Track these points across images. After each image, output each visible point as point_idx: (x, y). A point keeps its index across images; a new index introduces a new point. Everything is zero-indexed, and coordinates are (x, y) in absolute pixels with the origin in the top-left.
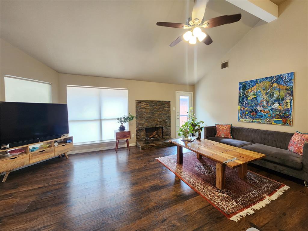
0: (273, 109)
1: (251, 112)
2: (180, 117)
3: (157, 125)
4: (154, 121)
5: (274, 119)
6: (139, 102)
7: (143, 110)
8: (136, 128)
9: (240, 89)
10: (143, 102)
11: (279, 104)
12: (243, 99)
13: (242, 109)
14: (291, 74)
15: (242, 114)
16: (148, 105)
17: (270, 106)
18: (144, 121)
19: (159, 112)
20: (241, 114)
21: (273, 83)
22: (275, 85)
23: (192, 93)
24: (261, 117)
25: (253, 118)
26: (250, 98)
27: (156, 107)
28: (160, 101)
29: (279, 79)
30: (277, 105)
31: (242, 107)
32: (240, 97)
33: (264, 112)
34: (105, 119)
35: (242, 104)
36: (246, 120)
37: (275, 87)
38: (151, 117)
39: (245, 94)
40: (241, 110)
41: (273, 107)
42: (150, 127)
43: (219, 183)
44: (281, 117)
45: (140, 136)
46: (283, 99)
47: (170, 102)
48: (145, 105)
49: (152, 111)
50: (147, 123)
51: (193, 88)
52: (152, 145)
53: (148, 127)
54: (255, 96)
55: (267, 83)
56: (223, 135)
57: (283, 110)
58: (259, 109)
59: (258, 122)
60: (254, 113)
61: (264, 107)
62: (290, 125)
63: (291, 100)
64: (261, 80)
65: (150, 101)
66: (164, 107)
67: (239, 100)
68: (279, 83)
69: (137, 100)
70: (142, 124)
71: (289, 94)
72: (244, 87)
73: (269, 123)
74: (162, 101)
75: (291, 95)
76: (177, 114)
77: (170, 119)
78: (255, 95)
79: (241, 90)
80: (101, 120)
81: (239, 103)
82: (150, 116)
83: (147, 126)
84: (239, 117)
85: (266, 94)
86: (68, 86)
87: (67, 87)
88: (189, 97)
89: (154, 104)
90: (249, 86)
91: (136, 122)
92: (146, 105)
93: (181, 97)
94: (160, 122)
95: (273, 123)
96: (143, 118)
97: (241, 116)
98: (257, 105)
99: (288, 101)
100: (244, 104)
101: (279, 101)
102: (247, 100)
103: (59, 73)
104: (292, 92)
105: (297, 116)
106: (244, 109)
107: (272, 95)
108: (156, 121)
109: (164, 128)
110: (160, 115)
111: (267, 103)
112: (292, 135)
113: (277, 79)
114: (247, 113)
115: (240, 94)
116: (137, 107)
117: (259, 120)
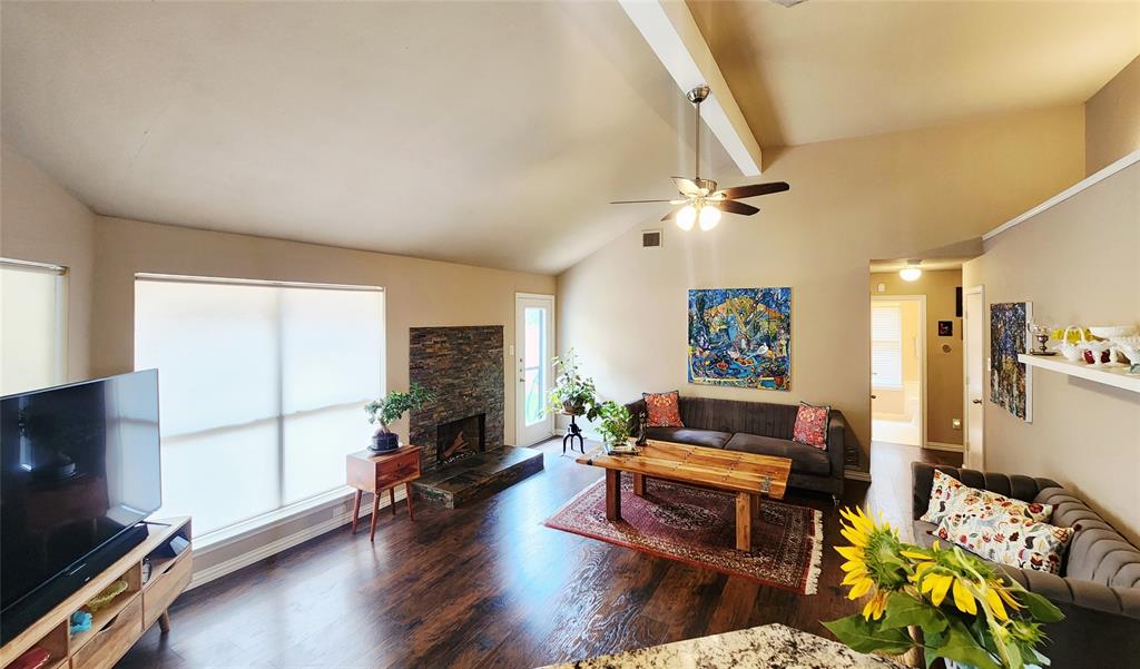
0: (758, 356)
1: (716, 361)
2: (527, 373)
3: (468, 409)
5: (761, 378)
6: (420, 336)
7: (431, 362)
8: (411, 430)
9: (690, 307)
11: (769, 346)
12: (699, 330)
13: (698, 354)
14: (786, 291)
15: (697, 367)
16: (444, 342)
17: (754, 351)
18: (432, 403)
20: (694, 364)
21: (757, 302)
22: (761, 307)
23: (553, 297)
24: (736, 373)
25: (720, 375)
26: (715, 328)
27: (468, 350)
28: (476, 328)
29: (767, 296)
30: (764, 349)
31: (698, 348)
32: (691, 324)
33: (743, 363)
35: (696, 341)
36: (707, 379)
37: (761, 312)
38: (454, 385)
39: (702, 319)
40: (694, 355)
41: (758, 352)
42: (450, 420)
44: (773, 373)
46: (775, 338)
47: (502, 327)
48: (437, 342)
49: (457, 364)
50: (442, 409)
53: (445, 422)
54: (724, 327)
55: (747, 302)
57: (776, 360)
58: (734, 355)
59: (733, 385)
60: (723, 363)
61: (742, 351)
62: (788, 389)
63: (788, 340)
64: (737, 293)
66: (488, 347)
67: (690, 331)
68: (768, 305)
69: (416, 329)
70: (429, 414)
71: (784, 328)
72: (702, 301)
73: (752, 385)
74: (483, 328)
75: (788, 331)
76: (518, 365)
77: (502, 384)
78: (724, 323)
79: (695, 309)
80: (280, 419)
81: (690, 338)
83: (442, 419)
84: (690, 373)
85: (746, 323)
88: (544, 311)
89: (461, 338)
90: (711, 301)
92: (439, 345)
94: (478, 398)
95: (759, 386)
97: (695, 371)
98: (728, 346)
99: (783, 342)
100: (702, 342)
101: (769, 340)
102: (708, 333)
103: (98, 214)
104: (788, 325)
105: (796, 373)
106: (701, 353)
107: (756, 328)
108: (467, 396)
109: (487, 416)
111: (748, 344)
112: (795, 409)
113: (764, 296)
114: (707, 363)
115: (691, 317)
116: (413, 353)
117: (735, 380)
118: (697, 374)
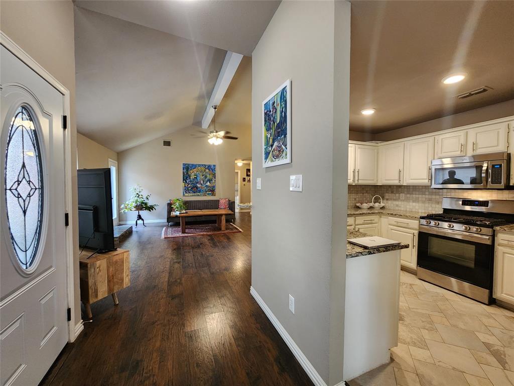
0: (206, 186)
1: (193, 188)
5: (207, 193)
9: (183, 169)
11: (210, 183)
12: (187, 178)
14: (214, 166)
15: (186, 190)
17: (205, 184)
21: (206, 169)
23: (117, 163)
24: (200, 191)
25: (195, 193)
26: (192, 177)
29: (209, 166)
30: (208, 184)
31: (186, 184)
32: (184, 176)
33: (202, 188)
35: (186, 181)
36: (190, 194)
37: (207, 172)
39: (188, 174)
40: (185, 186)
44: (211, 191)
46: (211, 180)
51: (117, 155)
54: (195, 177)
55: (203, 169)
57: (212, 187)
58: (199, 186)
59: (198, 195)
60: (195, 188)
61: (201, 184)
62: (215, 195)
63: (215, 181)
64: (199, 165)
67: (183, 178)
68: (209, 170)
72: (187, 168)
73: (205, 195)
75: (215, 178)
78: (195, 175)
79: (185, 170)
81: (183, 181)
84: (183, 193)
85: (203, 175)
90: (191, 168)
95: (207, 195)
98: (197, 183)
100: (188, 182)
102: (190, 178)
104: (215, 176)
105: (218, 190)
106: (188, 185)
107: (206, 177)
111: (203, 182)
112: (218, 201)
114: (190, 189)
115: (184, 173)
118: (186, 193)
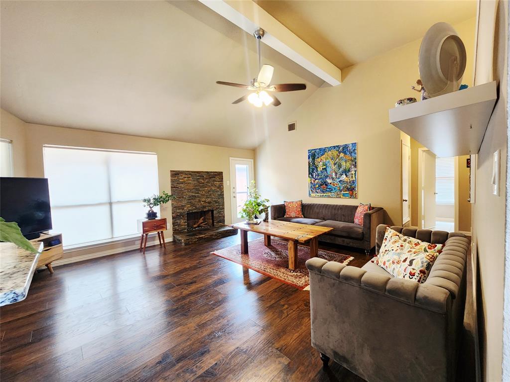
0: (341, 181)
1: (321, 185)
2: (237, 194)
3: (204, 207)
4: (200, 201)
5: (342, 192)
6: (176, 174)
7: (182, 185)
8: (173, 213)
9: (309, 158)
10: (182, 173)
11: (346, 175)
12: (313, 169)
13: (313, 182)
14: (354, 144)
15: (313, 188)
16: (189, 177)
17: (339, 178)
18: (184, 203)
19: (207, 188)
20: (311, 187)
21: (340, 153)
22: (342, 155)
23: (252, 160)
24: (331, 190)
25: (323, 192)
26: (320, 169)
27: (203, 181)
28: (207, 172)
29: (345, 149)
30: (344, 177)
31: (313, 179)
32: (309, 167)
33: (334, 185)
34: (119, 202)
35: (312, 175)
36: (317, 194)
37: (342, 157)
38: (195, 196)
39: (315, 164)
40: (311, 182)
41: (341, 179)
42: (194, 211)
43: (292, 263)
44: (348, 189)
45: (179, 225)
46: (349, 171)
47: (222, 173)
48: (185, 177)
49: (197, 187)
50: (189, 206)
51: (253, 153)
52: (201, 236)
53: (191, 212)
54: (324, 167)
55: (335, 153)
56: (293, 215)
57: (350, 182)
58: (329, 181)
59: (329, 197)
60: (324, 186)
61: (333, 179)
62: (356, 198)
63: (356, 171)
64: (330, 149)
65: (192, 172)
66: (214, 181)
67: (309, 171)
68: (345, 153)
69: (174, 171)
70: (182, 207)
71: (353, 165)
72: (313, 155)
73: (338, 196)
74: (211, 172)
75: (355, 166)
76: (232, 190)
77: (223, 198)
78: (324, 165)
79: (311, 159)
80: (111, 204)
81: (309, 174)
82: (193, 194)
83: (189, 210)
84: (309, 192)
85: (335, 164)
86: (45, 146)
87: (43, 148)
88: (248, 166)
89: (198, 176)
90: (318, 154)
91: (172, 204)
92: (186, 179)
93: (237, 166)
94: (209, 203)
95: (342, 197)
96: (183, 197)
97: (311, 190)
98: (327, 177)
99: (353, 172)
100: (314, 176)
101: (346, 172)
102: (317, 171)
103: (27, 122)
104: (356, 163)
105: (361, 189)
106: (314, 181)
107: (340, 166)
108: (203, 201)
109: (214, 211)
110: (208, 192)
111: (336, 174)
112: (356, 207)
113: (343, 149)
114: (317, 186)
115: (309, 164)
116: (172, 181)
117: (330, 194)
118: (313, 192)
